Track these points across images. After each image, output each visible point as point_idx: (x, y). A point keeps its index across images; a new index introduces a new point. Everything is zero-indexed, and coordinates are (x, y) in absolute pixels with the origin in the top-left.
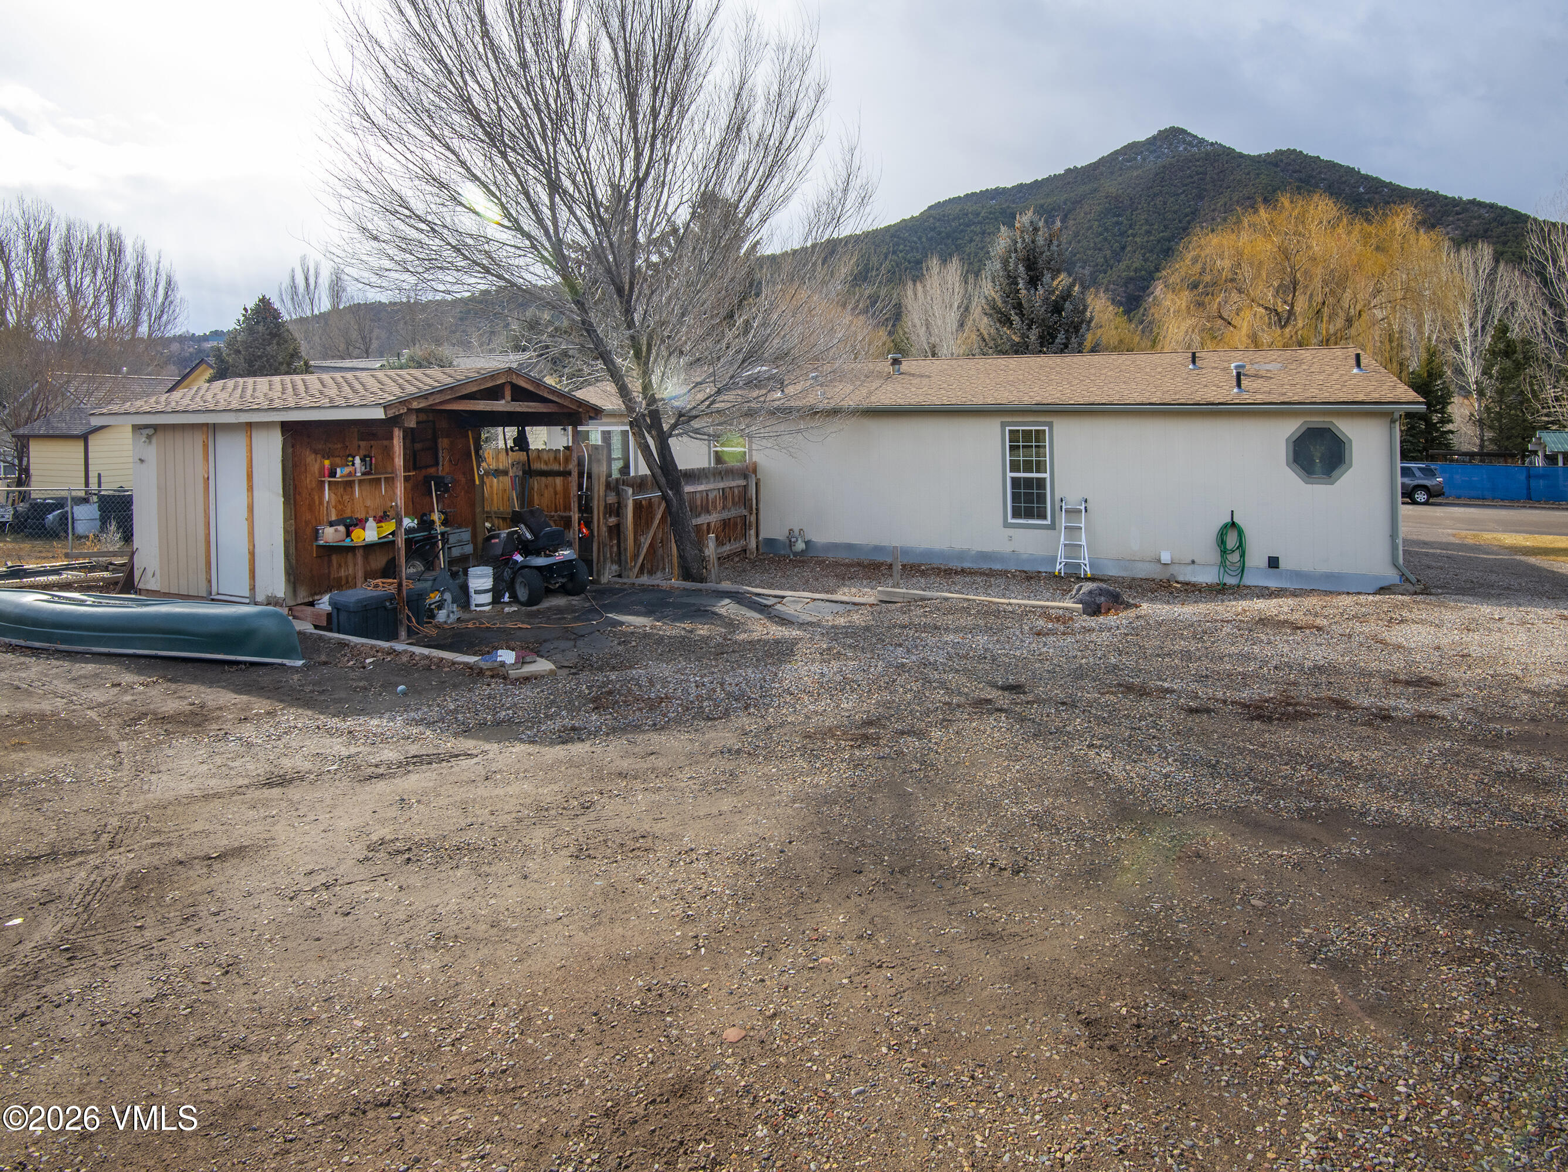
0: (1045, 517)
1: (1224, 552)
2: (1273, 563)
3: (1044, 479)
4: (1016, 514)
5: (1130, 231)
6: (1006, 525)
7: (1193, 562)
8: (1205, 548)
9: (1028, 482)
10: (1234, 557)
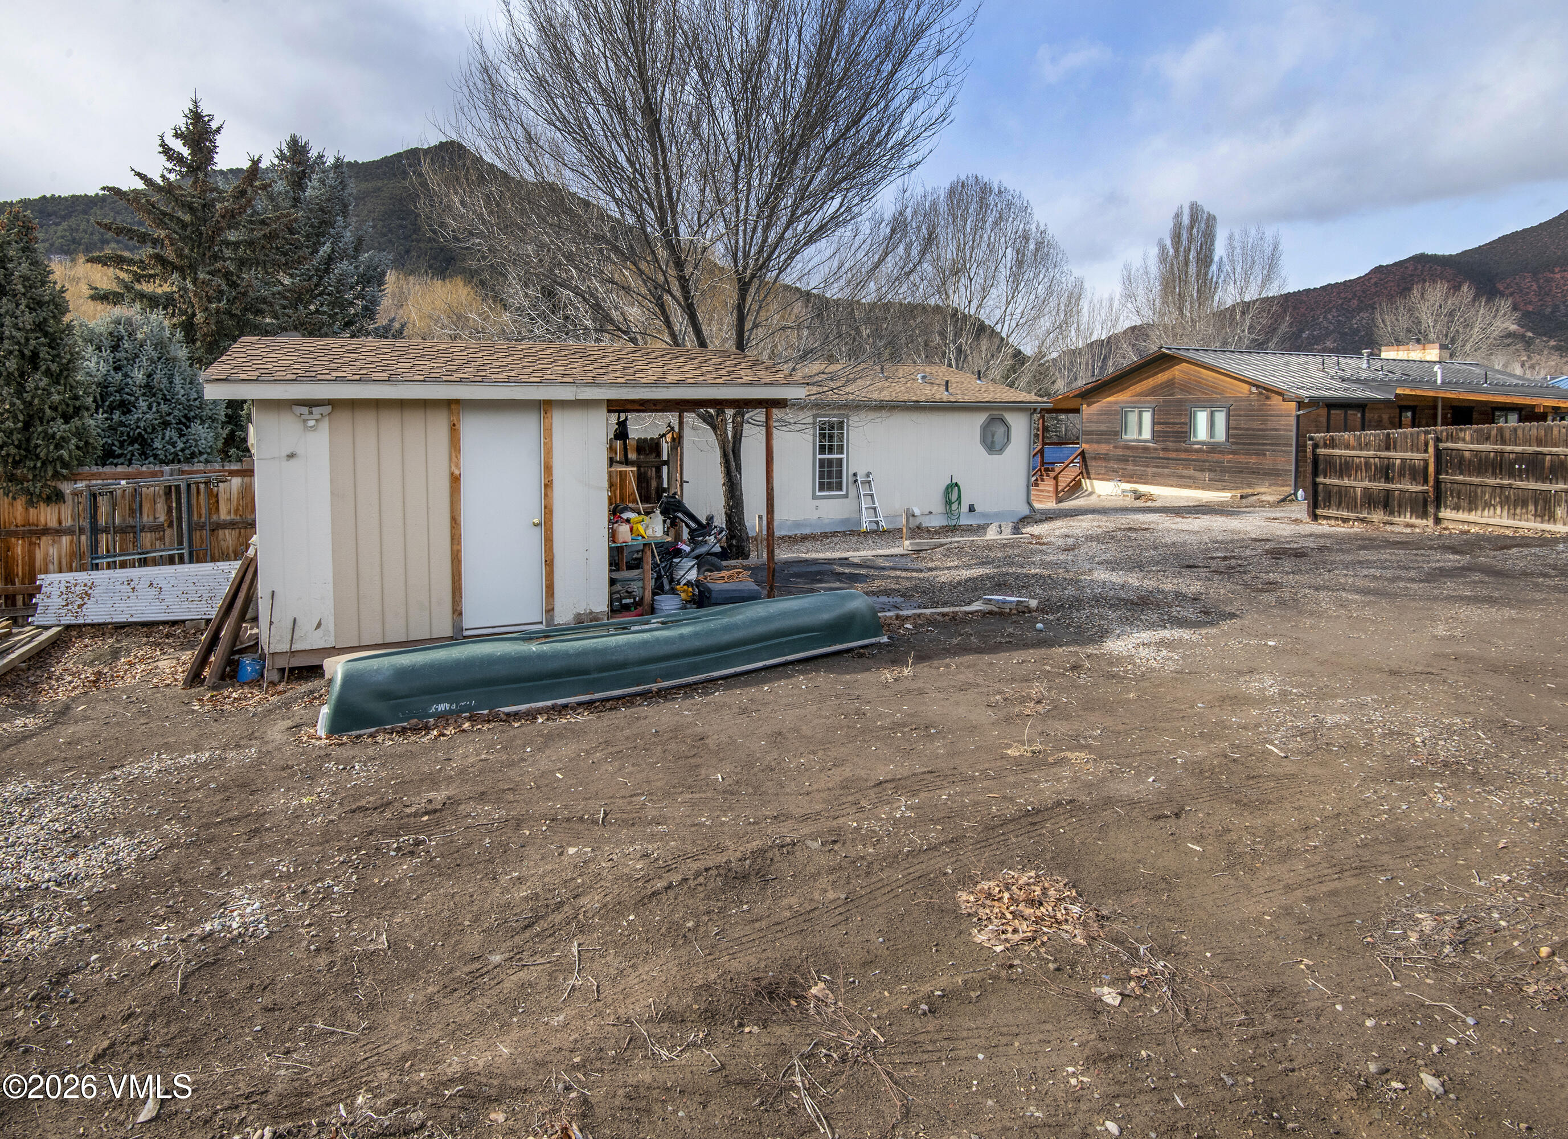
0: (841, 489)
1: (948, 503)
2: (971, 509)
3: (841, 460)
4: (822, 488)
5: (415, 236)
6: (815, 497)
7: (931, 513)
8: (936, 504)
9: (830, 461)
10: (954, 506)
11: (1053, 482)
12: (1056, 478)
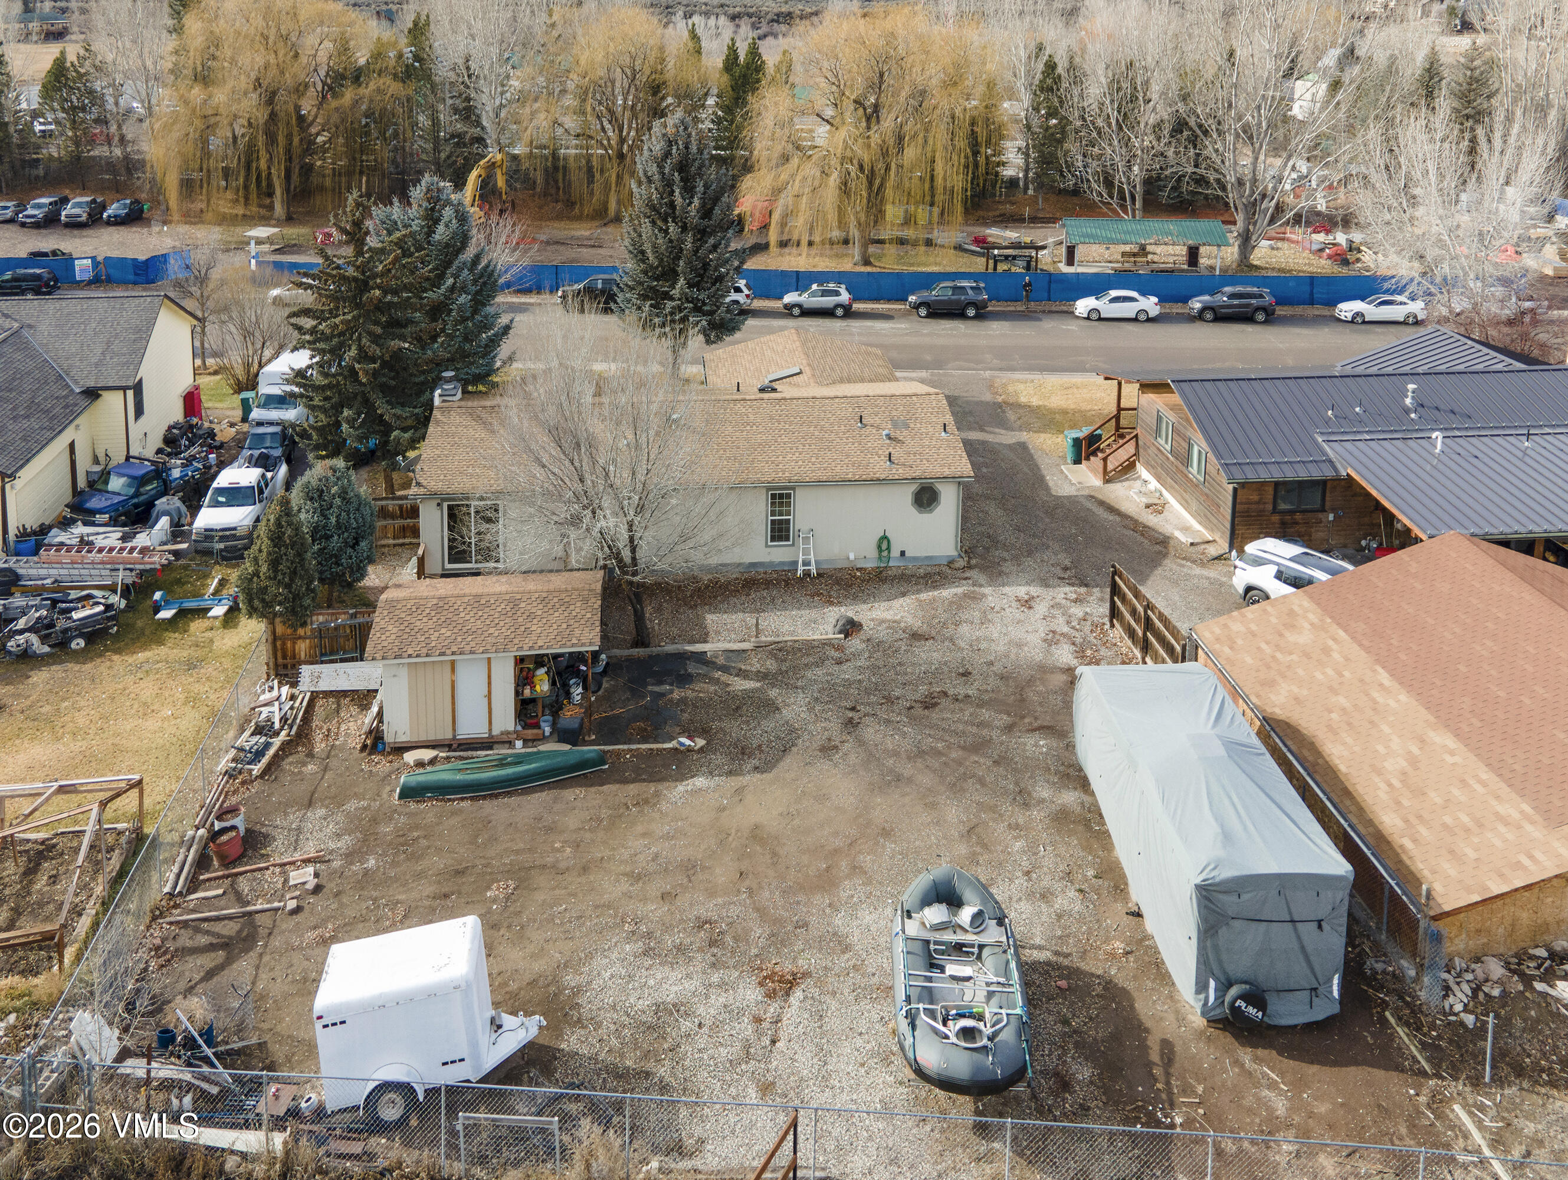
0: (788, 539)
1: (880, 551)
2: (903, 553)
3: (790, 519)
4: (773, 539)
6: (767, 546)
7: (866, 559)
8: (871, 551)
9: (781, 522)
10: (885, 554)
11: (1101, 464)
12: (1105, 460)
